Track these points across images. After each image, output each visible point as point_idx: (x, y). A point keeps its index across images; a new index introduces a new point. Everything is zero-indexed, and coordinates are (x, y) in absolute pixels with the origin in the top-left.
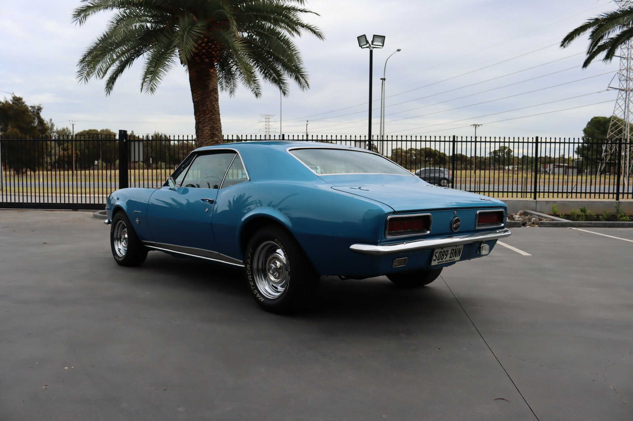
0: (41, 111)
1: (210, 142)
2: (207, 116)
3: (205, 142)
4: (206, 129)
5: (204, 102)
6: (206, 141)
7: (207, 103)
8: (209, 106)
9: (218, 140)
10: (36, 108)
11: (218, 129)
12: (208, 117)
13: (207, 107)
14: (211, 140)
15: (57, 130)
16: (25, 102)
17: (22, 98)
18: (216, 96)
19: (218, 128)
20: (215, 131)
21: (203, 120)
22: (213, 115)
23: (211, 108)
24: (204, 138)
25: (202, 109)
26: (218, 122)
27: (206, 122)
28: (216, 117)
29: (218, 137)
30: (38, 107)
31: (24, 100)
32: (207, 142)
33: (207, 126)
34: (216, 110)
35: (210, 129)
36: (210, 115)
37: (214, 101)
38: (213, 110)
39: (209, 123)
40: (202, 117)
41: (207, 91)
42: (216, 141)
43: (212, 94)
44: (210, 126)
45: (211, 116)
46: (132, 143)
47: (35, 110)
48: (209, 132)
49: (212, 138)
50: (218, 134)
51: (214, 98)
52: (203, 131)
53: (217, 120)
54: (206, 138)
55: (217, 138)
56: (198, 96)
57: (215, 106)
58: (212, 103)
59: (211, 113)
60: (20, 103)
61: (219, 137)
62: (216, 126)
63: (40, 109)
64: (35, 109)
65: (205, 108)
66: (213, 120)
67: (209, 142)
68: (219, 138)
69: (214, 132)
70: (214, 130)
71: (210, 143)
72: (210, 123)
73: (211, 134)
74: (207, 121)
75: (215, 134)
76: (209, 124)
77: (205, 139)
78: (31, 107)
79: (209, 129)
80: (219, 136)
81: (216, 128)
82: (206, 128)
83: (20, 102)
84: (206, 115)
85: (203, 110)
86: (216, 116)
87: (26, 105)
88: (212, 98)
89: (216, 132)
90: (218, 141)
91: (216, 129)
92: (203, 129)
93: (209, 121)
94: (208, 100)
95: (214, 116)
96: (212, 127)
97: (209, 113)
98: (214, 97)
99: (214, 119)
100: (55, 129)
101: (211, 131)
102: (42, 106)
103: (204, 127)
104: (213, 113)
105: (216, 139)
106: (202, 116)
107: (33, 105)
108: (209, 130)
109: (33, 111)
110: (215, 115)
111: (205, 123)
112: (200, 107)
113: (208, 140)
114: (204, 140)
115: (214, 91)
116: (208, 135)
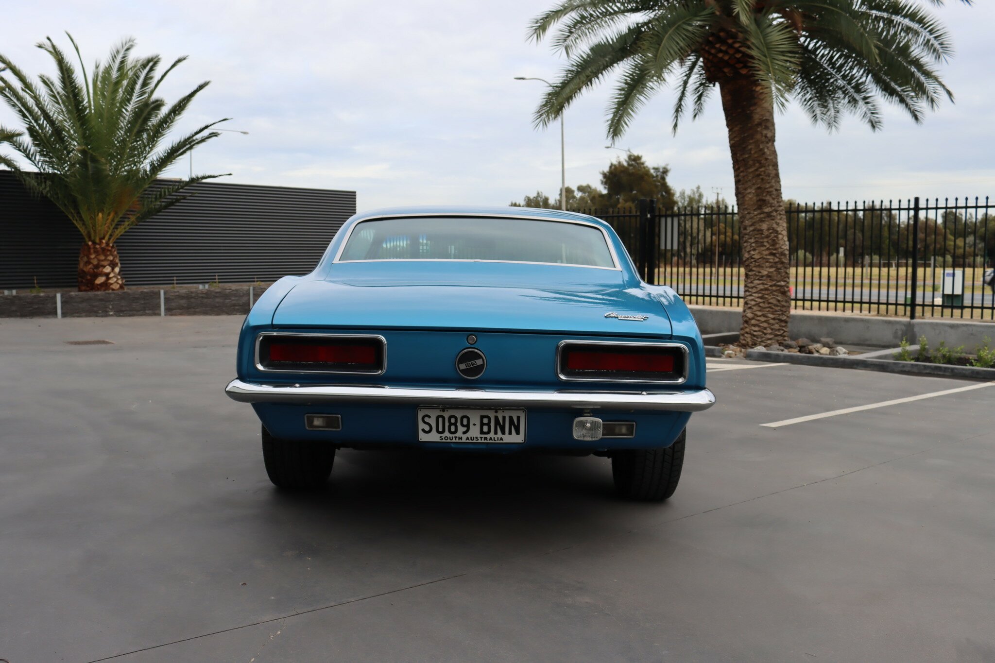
0: (667, 175)
1: (756, 215)
2: (751, 170)
3: (748, 215)
4: (750, 193)
5: (744, 146)
6: (749, 213)
7: (750, 147)
8: (753, 152)
9: (771, 212)
10: (661, 170)
11: (772, 191)
12: (752, 172)
13: (750, 153)
14: (759, 211)
15: (707, 203)
16: (646, 161)
17: (641, 156)
18: (766, 134)
19: (771, 189)
20: (766, 195)
21: (744, 177)
22: (761, 168)
23: (756, 155)
24: (746, 209)
25: (741, 159)
26: (772, 179)
27: (750, 181)
28: (767, 171)
29: (771, 207)
30: (664, 168)
31: (643, 160)
32: (751, 214)
33: (750, 187)
34: (768, 159)
35: (755, 192)
36: (755, 168)
37: (762, 142)
38: (760, 159)
39: (754, 181)
40: (742, 172)
41: (749, 125)
42: (766, 213)
43: (759, 129)
44: (756, 186)
45: (756, 170)
47: (658, 174)
48: (755, 198)
49: (760, 207)
50: (771, 201)
51: (764, 138)
52: (743, 197)
53: (769, 176)
54: (749, 209)
55: (770, 208)
56: (735, 135)
57: (766, 150)
58: (759, 146)
59: (757, 165)
60: (638, 164)
61: (774, 207)
62: (767, 187)
63: (665, 171)
64: (659, 171)
65: (747, 156)
66: (761, 177)
67: (755, 216)
68: (773, 208)
69: (764, 198)
70: (764, 194)
71: (755, 217)
72: (756, 181)
73: (758, 201)
74: (750, 178)
75: (764, 201)
76: (754, 184)
77: (749, 211)
78: (654, 168)
79: (754, 192)
80: (773, 205)
81: (766, 190)
82: (749, 191)
83: (638, 162)
84: (749, 168)
85: (743, 160)
86: (767, 169)
87: (647, 167)
88: (758, 136)
89: (768, 198)
90: (772, 214)
91: (768, 192)
92: (744, 193)
93: (753, 178)
94: (751, 141)
95: (763, 169)
96: (759, 188)
97: (754, 165)
98: (762, 136)
99: (762, 173)
100: (704, 201)
101: (757, 195)
102: (669, 168)
103: (746, 189)
104: (760, 163)
105: (767, 210)
106: (742, 169)
107: (656, 166)
108: (754, 193)
109: (656, 174)
110: (765, 166)
111: (747, 182)
112: (738, 155)
113: (752, 212)
114: (746, 212)
115: (763, 124)
116: (752, 203)
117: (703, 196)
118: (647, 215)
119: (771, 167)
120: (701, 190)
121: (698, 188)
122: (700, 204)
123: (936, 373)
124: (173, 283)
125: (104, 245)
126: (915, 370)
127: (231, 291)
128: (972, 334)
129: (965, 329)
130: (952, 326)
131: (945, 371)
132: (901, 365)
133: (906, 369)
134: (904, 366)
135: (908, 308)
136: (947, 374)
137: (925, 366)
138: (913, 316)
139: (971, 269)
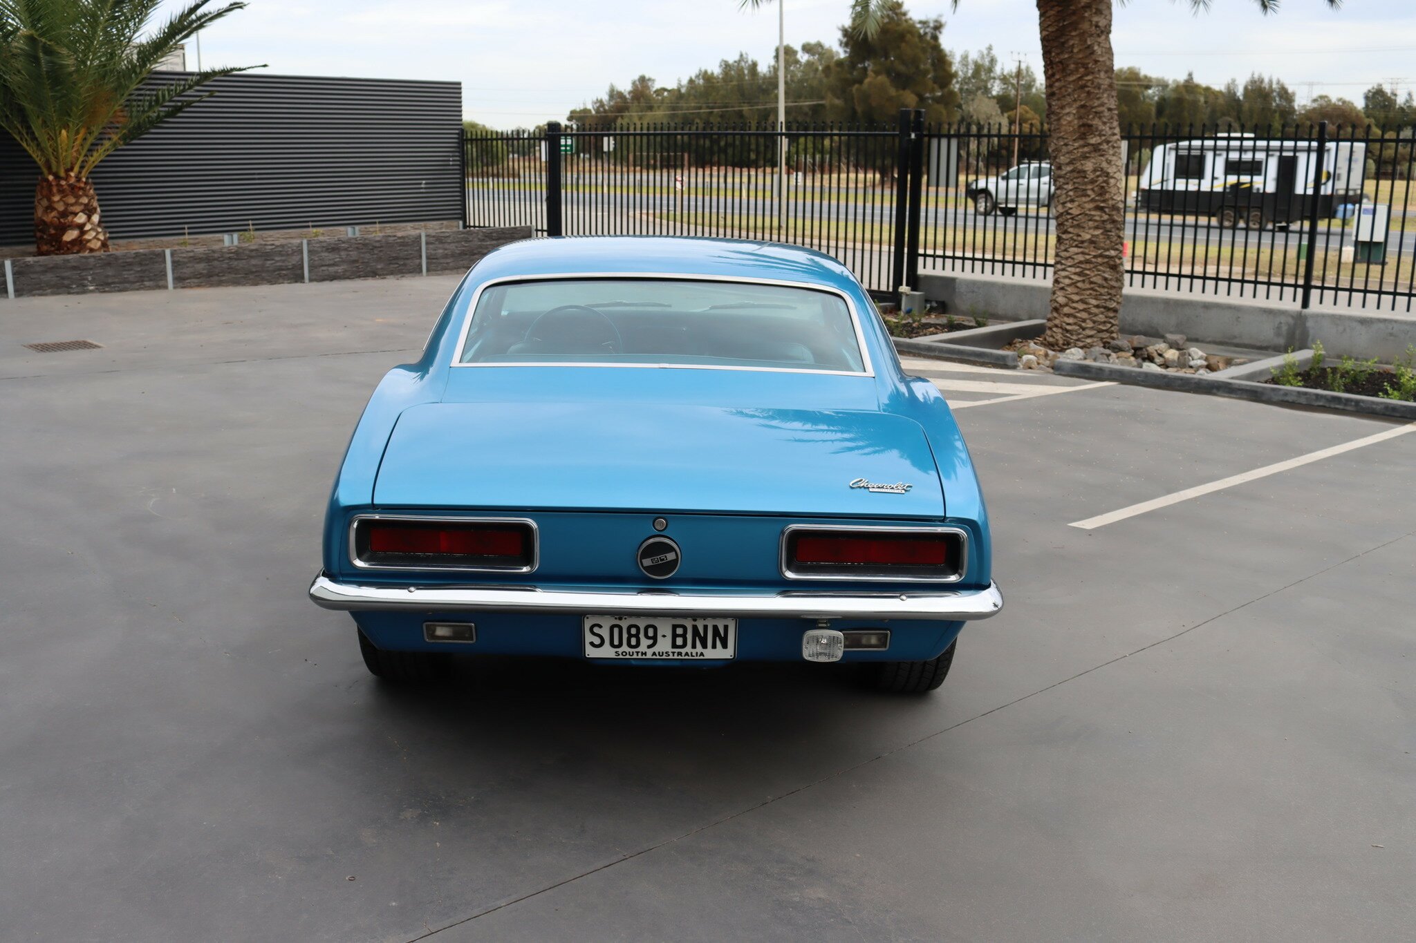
0: (940, 33)
1: (1077, 148)
2: (1071, 78)
3: (1064, 147)
4: (1068, 114)
5: (1063, 40)
6: (1066, 145)
7: (1071, 42)
8: (1075, 50)
9: (1100, 144)
10: (932, 25)
11: (1102, 112)
12: (1074, 81)
13: (1072, 52)
14: (1081, 142)
16: (909, 11)
17: (902, 3)
18: (1097, 22)
19: (1100, 109)
20: (1094, 118)
21: (1060, 88)
22: (1087, 75)
23: (1080, 56)
24: (1063, 138)
25: (1057, 60)
26: (1103, 93)
27: (1069, 95)
28: (1096, 81)
29: (1100, 135)
30: (936, 21)
31: (905, 8)
32: (1069, 147)
33: (1069, 105)
34: (1099, 61)
35: (1077, 112)
36: (1079, 76)
37: (1091, 35)
38: (1087, 61)
39: (1076, 96)
40: (1058, 80)
41: (1072, 8)
42: (1093, 145)
43: (1086, 15)
44: (1078, 104)
45: (1080, 78)
46: (934, 142)
47: (928, 30)
48: (1076, 122)
49: (1083, 136)
50: (1101, 127)
51: (1094, 28)
52: (1059, 119)
53: (1099, 88)
54: (1067, 139)
55: (1098, 138)
56: (1049, 23)
57: (1096, 48)
58: (1086, 41)
59: (1082, 70)
60: (896, 14)
61: (1104, 135)
62: (1096, 104)
63: (938, 27)
64: (928, 27)
65: (1066, 56)
66: (1087, 89)
67: (1075, 149)
68: (1103, 138)
69: (1090, 122)
70: (1091, 116)
71: (1075, 151)
72: (1079, 96)
73: (1080, 126)
74: (1070, 90)
75: (1090, 126)
76: (1075, 100)
77: (1066, 141)
78: (921, 22)
79: (1074, 112)
80: (1104, 133)
81: (1094, 110)
82: (1067, 110)
83: (898, 11)
84: (1069, 75)
85: (1061, 62)
86: (1096, 78)
87: (911, 19)
88: (1086, 26)
89: (1096, 122)
90: (1102, 147)
91: (1096, 112)
92: (1059, 113)
93: (1074, 90)
94: (1074, 34)
95: (1089, 78)
96: (1083, 106)
97: (1077, 70)
98: (1091, 25)
99: (1089, 84)
101: (1080, 118)
102: (943, 20)
103: (1062, 107)
104: (1087, 68)
105: (1093, 141)
106: (1057, 77)
107: (923, 18)
108: (1074, 114)
109: (924, 31)
110: (1093, 73)
111: (1064, 96)
112: (1053, 54)
113: (1071, 143)
114: (1062, 143)
115: (1094, 6)
116: (1071, 129)
117: (996, 61)
118: (910, 135)
119: (1102, 75)
120: (994, 52)
121: (990, 48)
122: (992, 75)
123: (1332, 406)
124: (184, 234)
125: (72, 181)
126: (1303, 400)
127: (273, 247)
128: (1391, 334)
129: (1381, 325)
130: (1364, 321)
131: (1346, 405)
132: (1282, 392)
133: (1290, 398)
134: (1286, 393)
135: (1300, 291)
136: (1349, 408)
137: (1317, 395)
138: (1305, 304)
139: (1404, 183)
